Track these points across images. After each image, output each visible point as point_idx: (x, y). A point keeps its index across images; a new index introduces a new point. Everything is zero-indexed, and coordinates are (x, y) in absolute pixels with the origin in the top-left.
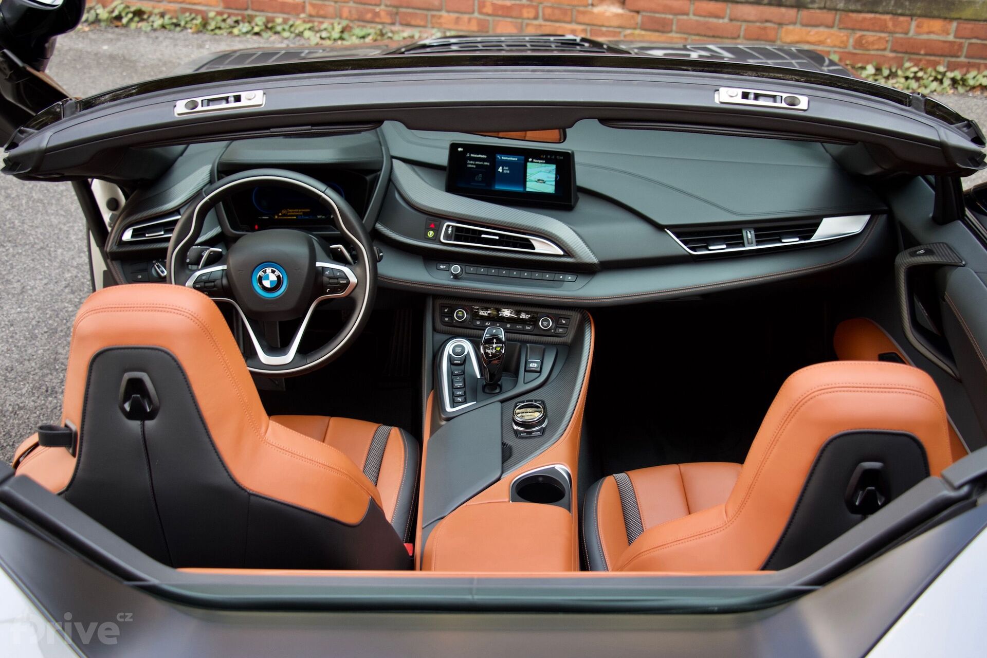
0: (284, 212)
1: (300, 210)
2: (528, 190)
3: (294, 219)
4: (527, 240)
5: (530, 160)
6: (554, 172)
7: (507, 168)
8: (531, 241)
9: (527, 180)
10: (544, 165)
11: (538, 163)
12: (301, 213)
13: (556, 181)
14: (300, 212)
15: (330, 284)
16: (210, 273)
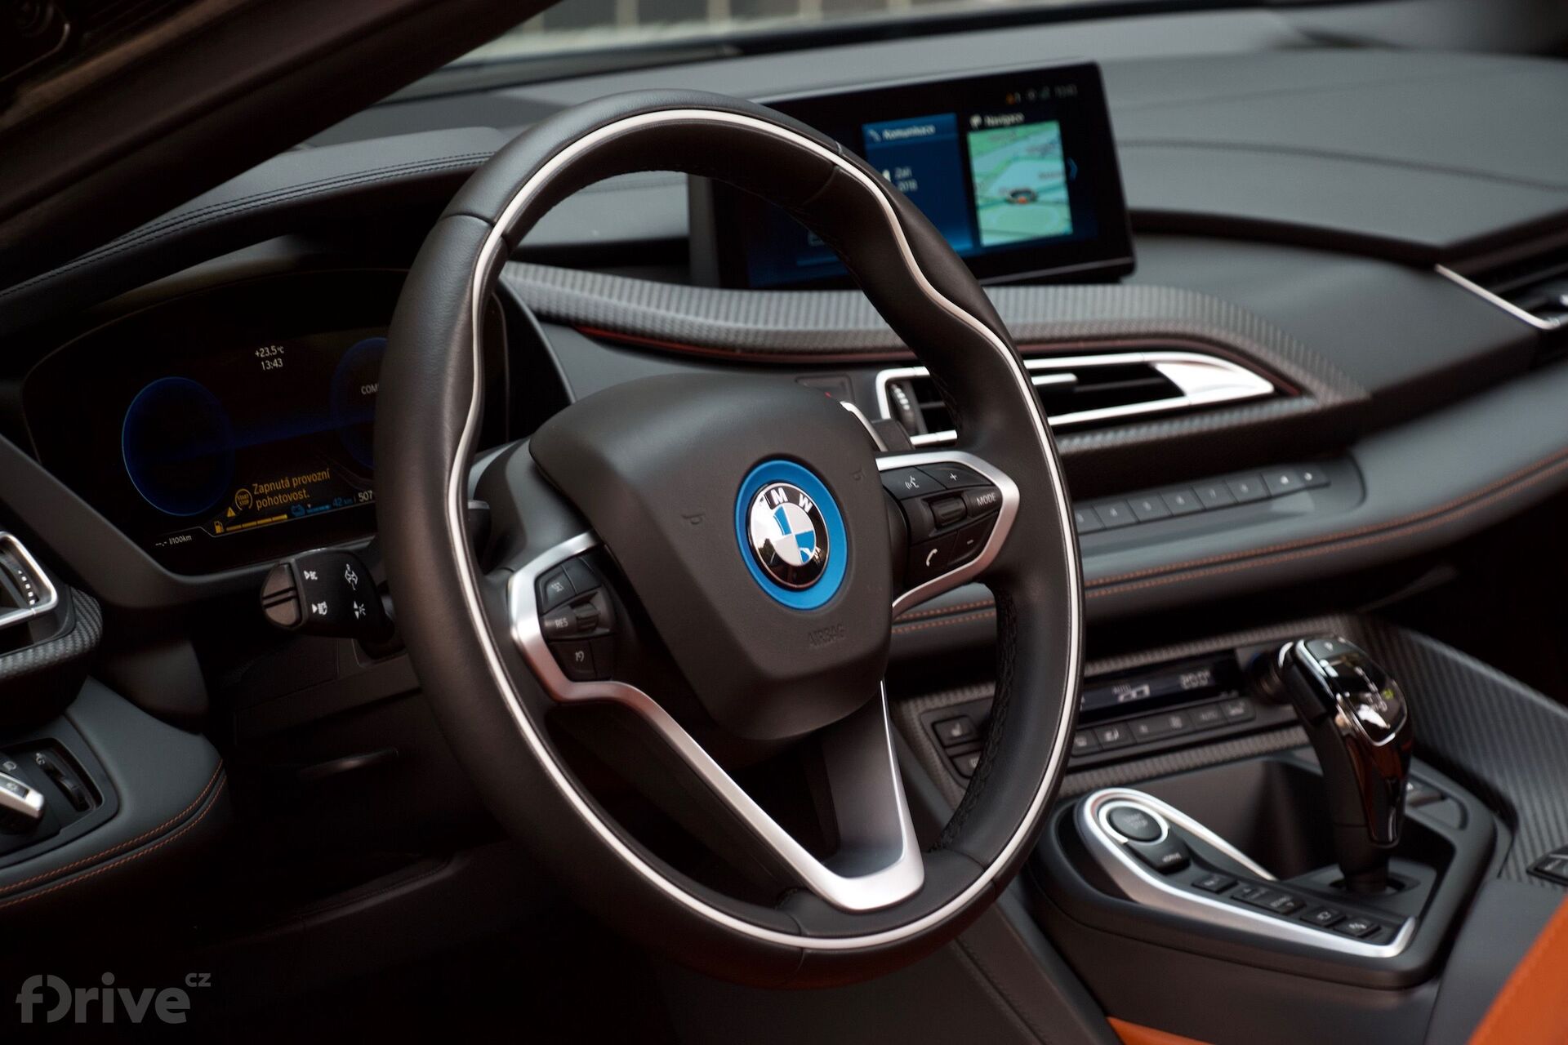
0: (242, 498)
1: (296, 481)
2: (988, 240)
3: (281, 526)
4: (1146, 370)
5: (976, 121)
6: (1058, 151)
7: (905, 172)
8: (1161, 368)
9: (980, 202)
10: (1021, 131)
11: (1001, 126)
12: (302, 495)
13: (1072, 185)
14: (300, 488)
15: (938, 523)
16: (558, 570)
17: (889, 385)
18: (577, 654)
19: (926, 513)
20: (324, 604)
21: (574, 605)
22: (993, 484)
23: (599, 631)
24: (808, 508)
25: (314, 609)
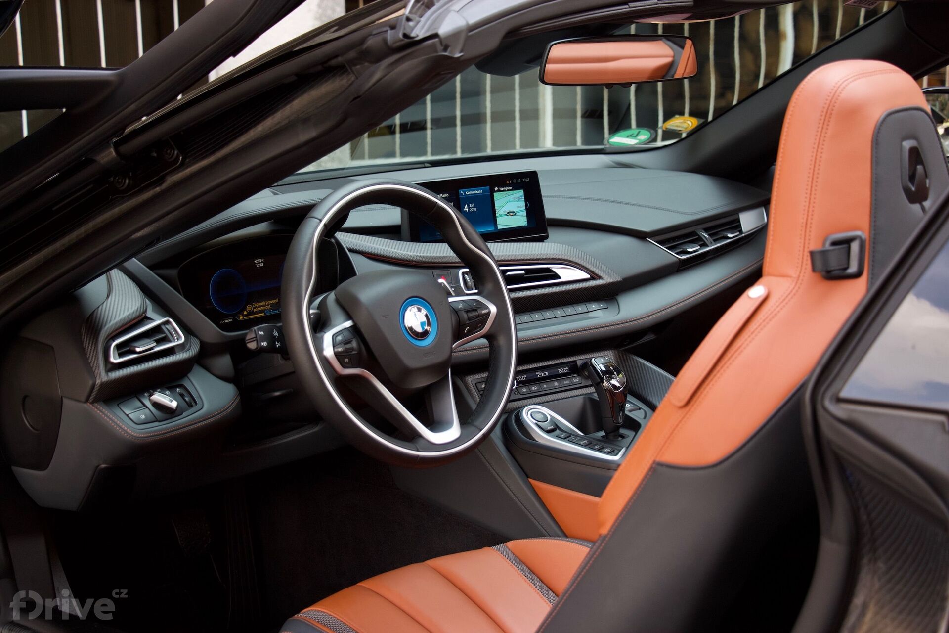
0: (249, 308)
1: (267, 303)
2: (499, 227)
3: (262, 317)
4: (548, 270)
5: (496, 189)
6: (523, 199)
7: (473, 205)
8: (553, 269)
9: (497, 215)
10: (511, 192)
11: (505, 191)
12: (269, 307)
13: (527, 210)
14: (268, 305)
15: (469, 319)
16: (341, 332)
17: (463, 274)
18: (346, 360)
19: (465, 316)
20: (266, 342)
21: (345, 344)
22: (488, 307)
23: (354, 352)
24: (425, 313)
25: (262, 344)
